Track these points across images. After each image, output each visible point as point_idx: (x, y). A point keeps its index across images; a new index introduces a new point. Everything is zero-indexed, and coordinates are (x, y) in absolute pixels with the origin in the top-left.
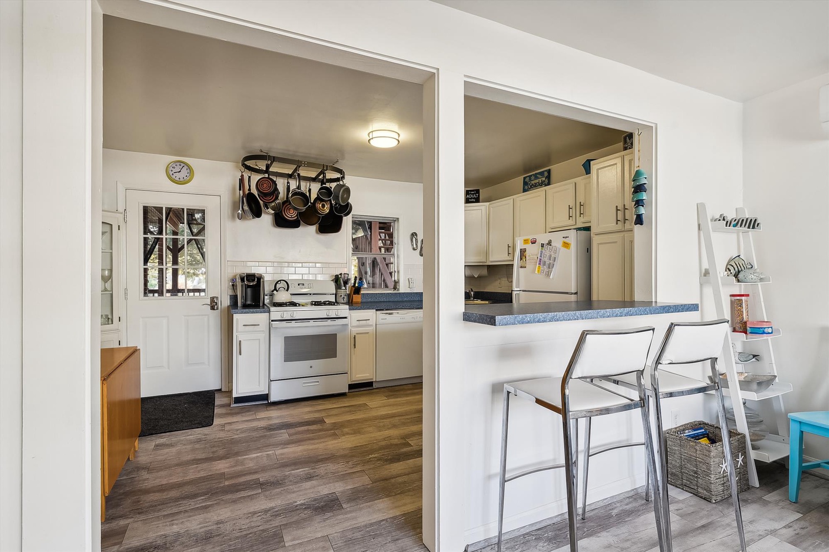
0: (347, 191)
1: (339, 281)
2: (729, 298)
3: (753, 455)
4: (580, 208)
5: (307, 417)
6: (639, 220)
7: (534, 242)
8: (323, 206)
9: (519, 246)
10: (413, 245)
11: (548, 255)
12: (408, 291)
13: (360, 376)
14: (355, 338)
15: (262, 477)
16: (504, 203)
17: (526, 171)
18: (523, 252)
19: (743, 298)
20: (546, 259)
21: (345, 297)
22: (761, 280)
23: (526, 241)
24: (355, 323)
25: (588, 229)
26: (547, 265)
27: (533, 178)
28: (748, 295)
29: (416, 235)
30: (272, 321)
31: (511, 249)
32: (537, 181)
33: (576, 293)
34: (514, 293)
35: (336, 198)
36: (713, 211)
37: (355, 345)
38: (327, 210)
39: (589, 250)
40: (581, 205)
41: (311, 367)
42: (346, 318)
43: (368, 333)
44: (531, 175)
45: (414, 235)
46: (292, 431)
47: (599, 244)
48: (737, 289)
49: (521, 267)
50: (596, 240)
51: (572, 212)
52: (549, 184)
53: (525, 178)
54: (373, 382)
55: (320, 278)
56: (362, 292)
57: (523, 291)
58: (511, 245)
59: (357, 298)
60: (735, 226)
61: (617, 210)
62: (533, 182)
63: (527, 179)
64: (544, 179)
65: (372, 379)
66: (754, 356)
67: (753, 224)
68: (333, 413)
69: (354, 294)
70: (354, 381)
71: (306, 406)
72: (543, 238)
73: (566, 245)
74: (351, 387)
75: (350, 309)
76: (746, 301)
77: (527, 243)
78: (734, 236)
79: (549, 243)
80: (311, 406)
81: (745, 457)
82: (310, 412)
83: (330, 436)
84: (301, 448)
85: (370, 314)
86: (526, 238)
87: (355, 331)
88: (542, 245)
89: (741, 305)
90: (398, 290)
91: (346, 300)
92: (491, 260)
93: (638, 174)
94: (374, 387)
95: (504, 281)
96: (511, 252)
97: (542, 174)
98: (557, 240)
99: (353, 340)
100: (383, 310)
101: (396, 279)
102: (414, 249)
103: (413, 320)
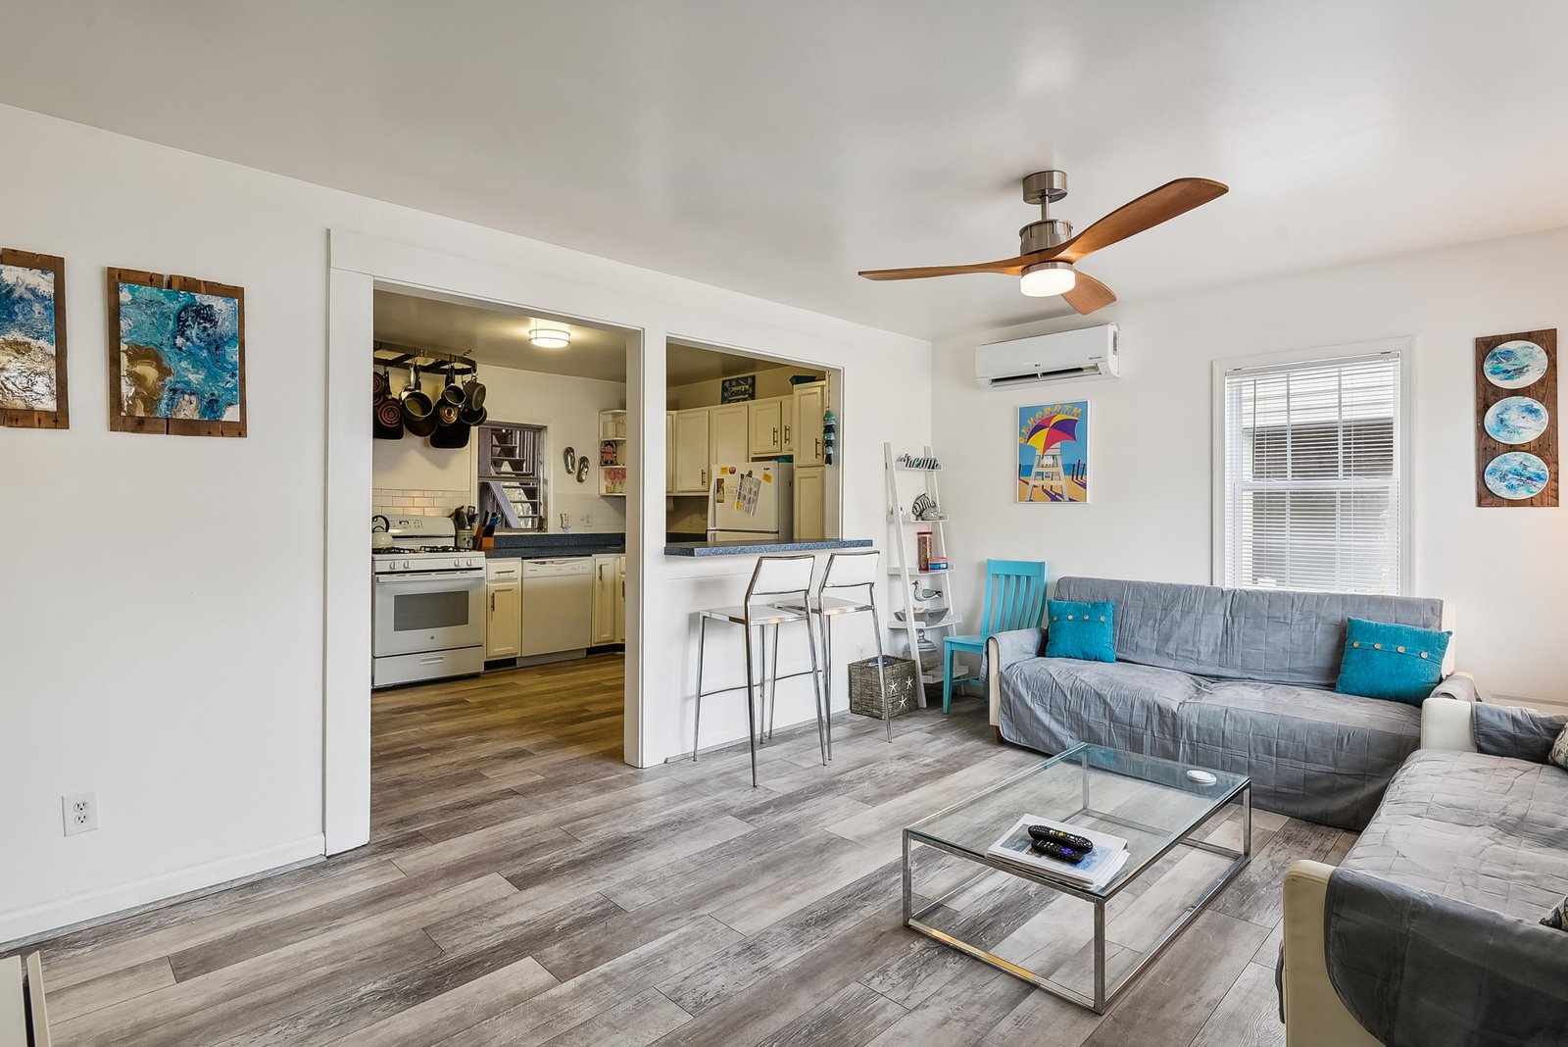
0: (483, 390)
1: (459, 518)
2: (917, 536)
3: (923, 679)
4: (783, 433)
5: (439, 699)
6: (829, 460)
7: (733, 472)
8: (450, 412)
9: (716, 475)
10: (567, 466)
11: (748, 488)
12: (561, 532)
13: (500, 650)
14: (493, 597)
15: (424, 746)
16: (694, 414)
17: (726, 372)
18: (720, 482)
19: (928, 536)
20: (746, 493)
21: (471, 541)
22: (941, 518)
23: (724, 470)
24: (493, 576)
25: (789, 459)
26: (747, 498)
27: (734, 383)
28: (931, 533)
29: (573, 451)
30: (376, 573)
31: (706, 476)
32: (739, 388)
33: (777, 532)
34: (709, 533)
35: (469, 402)
36: (897, 452)
37: (493, 607)
38: (454, 418)
39: (791, 484)
40: (786, 430)
41: (432, 638)
42: (480, 569)
43: (510, 590)
44: (732, 380)
45: (569, 451)
46: (429, 711)
47: (800, 478)
48: (924, 527)
49: (718, 502)
50: (798, 473)
51: (778, 437)
52: (752, 397)
53: (724, 382)
54: (515, 658)
55: (429, 512)
56: (495, 534)
57: (720, 530)
58: (706, 471)
59: (488, 542)
60: (918, 466)
61: (817, 443)
62: (734, 389)
63: (727, 383)
64: (747, 387)
65: (517, 654)
66: (937, 592)
67: (932, 465)
68: (472, 692)
69: (484, 536)
70: (491, 657)
71: (430, 690)
72: (743, 468)
73: (767, 478)
74: (489, 665)
75: (487, 557)
76: (930, 539)
77: (726, 472)
78: (923, 474)
79: (750, 474)
80: (436, 689)
81: (915, 680)
82: (439, 695)
83: (484, 712)
84: (451, 724)
85: (513, 564)
86: (725, 466)
87: (493, 586)
88: (742, 476)
89: (925, 543)
90: (546, 530)
91: (471, 544)
92: (679, 489)
93: (828, 415)
94: (518, 666)
95: (696, 518)
96: (706, 480)
97: (745, 379)
98: (758, 470)
99: (490, 599)
100: (530, 558)
101: (542, 514)
102: (569, 472)
103: (574, 572)
